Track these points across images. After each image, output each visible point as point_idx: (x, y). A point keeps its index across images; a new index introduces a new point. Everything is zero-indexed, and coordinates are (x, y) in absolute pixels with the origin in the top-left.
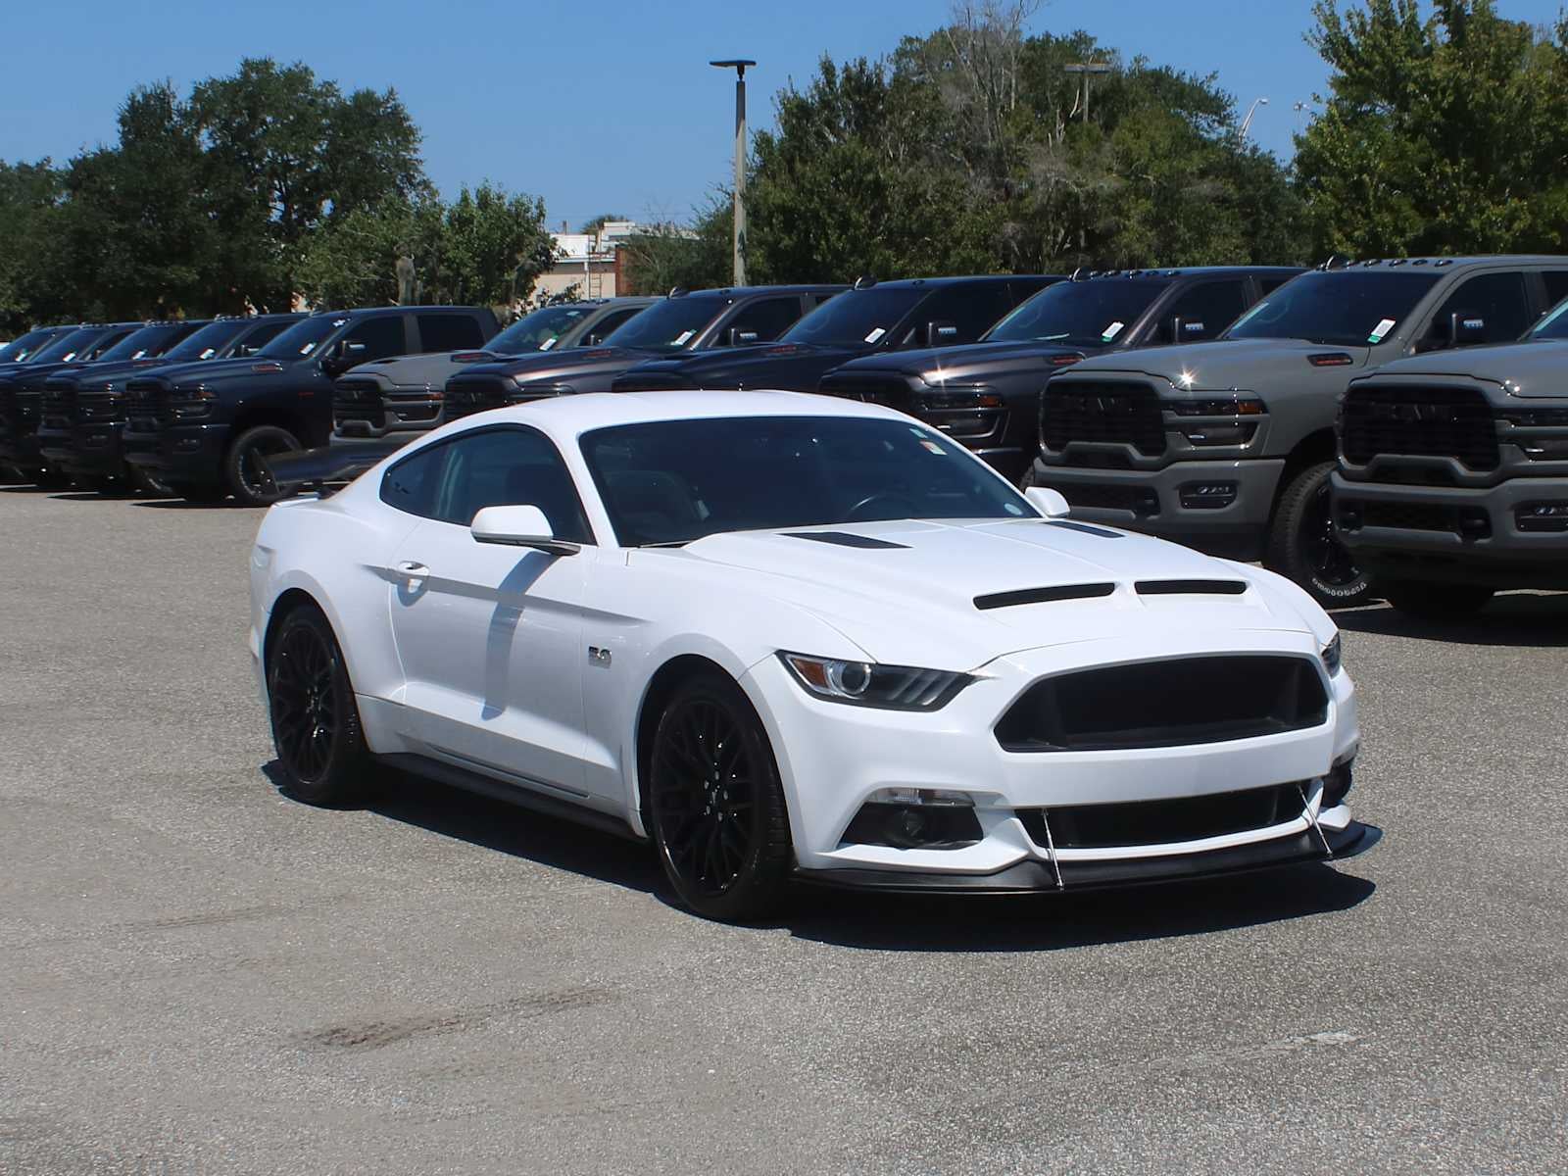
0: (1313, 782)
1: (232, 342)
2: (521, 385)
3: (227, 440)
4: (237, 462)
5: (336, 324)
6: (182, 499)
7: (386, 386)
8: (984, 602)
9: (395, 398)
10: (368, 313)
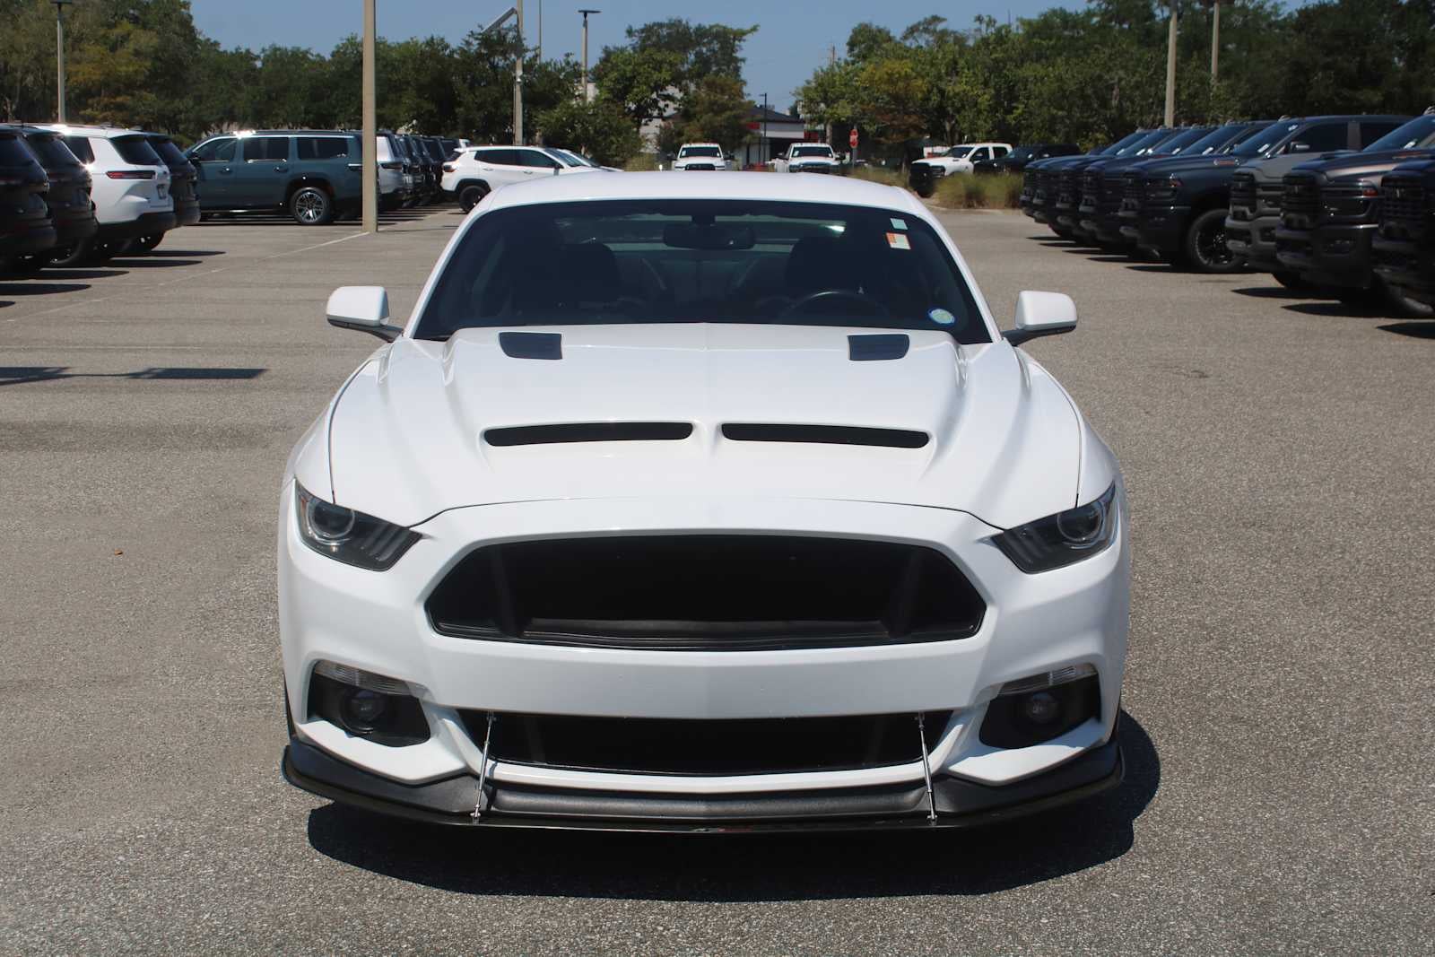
0: (954, 714)
1: (1228, 142)
2: (1330, 179)
3: (1188, 219)
4: (1195, 237)
5: (1290, 129)
6: (1168, 265)
7: (1260, 178)
8: (497, 437)
9: (1265, 189)
10: (1317, 121)
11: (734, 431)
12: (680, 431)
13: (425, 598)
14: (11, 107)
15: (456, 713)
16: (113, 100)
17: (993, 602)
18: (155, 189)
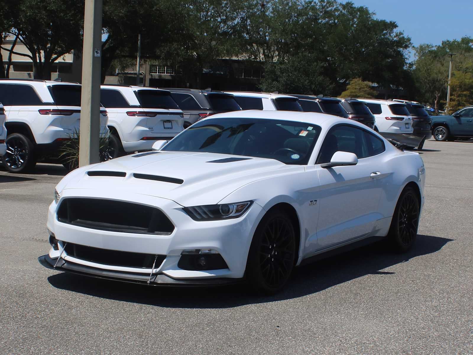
11: (137, 176)
12: (123, 174)
13: (57, 211)
14: (438, 95)
15: (62, 242)
16: (462, 93)
17: (176, 226)
18: (405, 125)
